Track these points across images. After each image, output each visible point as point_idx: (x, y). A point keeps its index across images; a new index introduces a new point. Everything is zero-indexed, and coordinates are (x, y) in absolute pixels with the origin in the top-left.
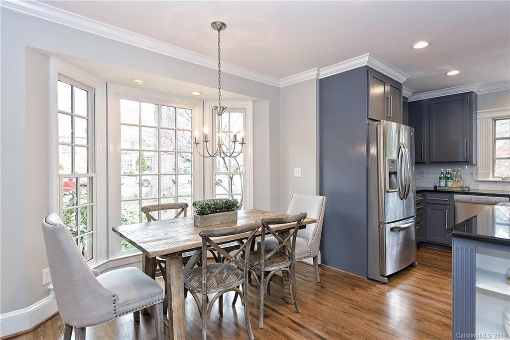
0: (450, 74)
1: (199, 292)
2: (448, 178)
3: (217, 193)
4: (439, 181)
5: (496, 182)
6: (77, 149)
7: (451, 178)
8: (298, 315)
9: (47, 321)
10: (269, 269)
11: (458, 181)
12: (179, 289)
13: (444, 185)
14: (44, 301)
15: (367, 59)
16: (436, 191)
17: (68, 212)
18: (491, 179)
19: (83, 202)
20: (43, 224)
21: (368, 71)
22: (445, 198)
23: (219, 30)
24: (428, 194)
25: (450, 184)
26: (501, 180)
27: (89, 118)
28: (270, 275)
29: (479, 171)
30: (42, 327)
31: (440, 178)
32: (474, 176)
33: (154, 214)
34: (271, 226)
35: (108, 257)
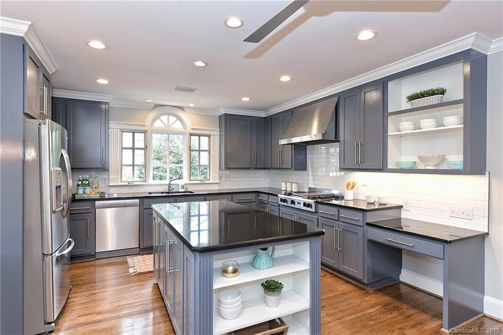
0: (99, 81)
2: (86, 185)
4: (77, 189)
5: (124, 186)
7: (89, 185)
11: (95, 188)
13: (82, 193)
15: (26, 29)
16: (74, 199)
18: (120, 184)
22: (87, 206)
25: (88, 190)
26: (127, 184)
29: (111, 177)
31: (78, 185)
32: (107, 181)
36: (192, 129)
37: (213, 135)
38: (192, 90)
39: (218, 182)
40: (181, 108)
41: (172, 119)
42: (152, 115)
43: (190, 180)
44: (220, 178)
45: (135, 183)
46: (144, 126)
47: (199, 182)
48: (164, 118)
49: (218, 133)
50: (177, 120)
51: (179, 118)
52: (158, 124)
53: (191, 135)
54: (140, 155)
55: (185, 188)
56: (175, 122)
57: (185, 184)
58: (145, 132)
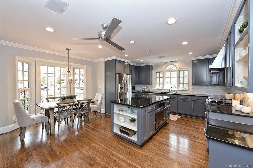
0: (141, 61)
1: (58, 118)
2: (145, 88)
3: (75, 93)
4: (143, 89)
6: (25, 81)
8: (90, 124)
9: (15, 130)
10: (81, 113)
11: (147, 89)
12: (53, 118)
14: (14, 125)
15: (114, 57)
16: (142, 92)
17: (22, 100)
18: (155, 88)
19: (27, 96)
20: (13, 102)
21: (115, 61)
23: (68, 50)
24: (139, 93)
27: (29, 72)
28: (81, 114)
29: (153, 86)
30: (13, 131)
32: (152, 88)
33: (50, 100)
34: (80, 102)
35: (36, 113)
36: (179, 69)
37: (189, 70)
38: (164, 57)
39: (192, 90)
40: (175, 62)
41: (172, 66)
42: (164, 66)
43: (179, 89)
44: (193, 89)
45: (160, 89)
46: (162, 70)
47: (183, 90)
48: (170, 66)
49: (191, 69)
50: (174, 66)
51: (175, 66)
52: (167, 69)
53: (180, 71)
54: (161, 79)
55: (176, 92)
56: (173, 67)
57: (176, 90)
58: (163, 72)
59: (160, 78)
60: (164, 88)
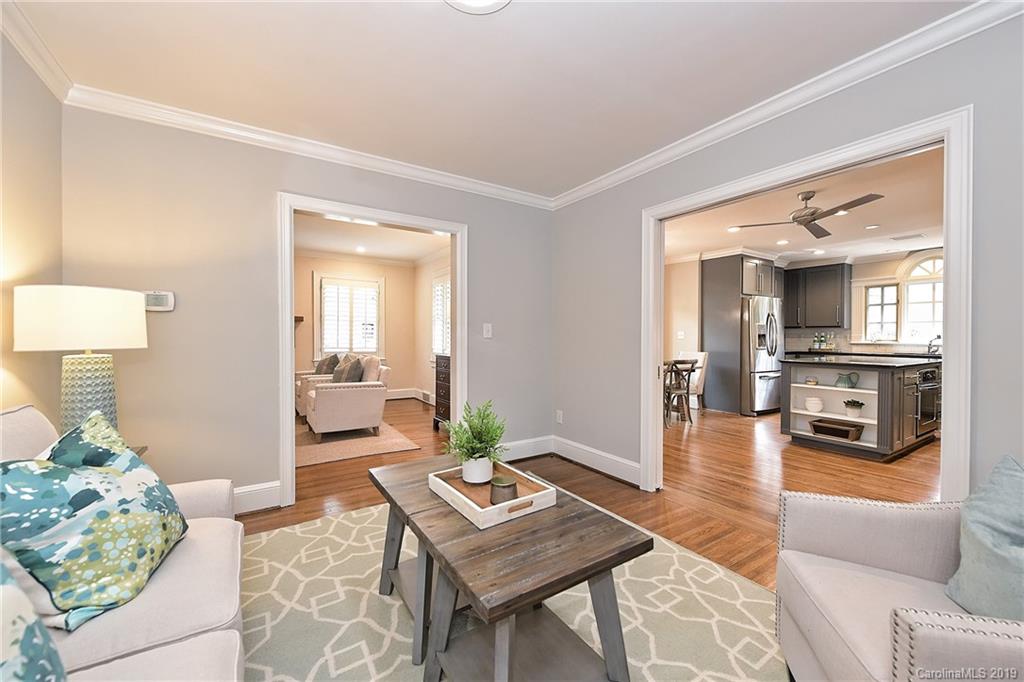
0: (816, 253)
2: (822, 341)
4: (814, 344)
7: (825, 341)
11: (831, 344)
13: (817, 347)
15: (740, 249)
18: (863, 341)
21: (742, 258)
25: (824, 346)
26: (872, 342)
29: (852, 335)
31: (814, 341)
32: (848, 340)
38: (919, 236)
42: (907, 264)
45: (883, 342)
46: (894, 278)
48: (927, 264)
54: (890, 311)
58: (897, 285)
59: (885, 307)
60: (901, 341)
